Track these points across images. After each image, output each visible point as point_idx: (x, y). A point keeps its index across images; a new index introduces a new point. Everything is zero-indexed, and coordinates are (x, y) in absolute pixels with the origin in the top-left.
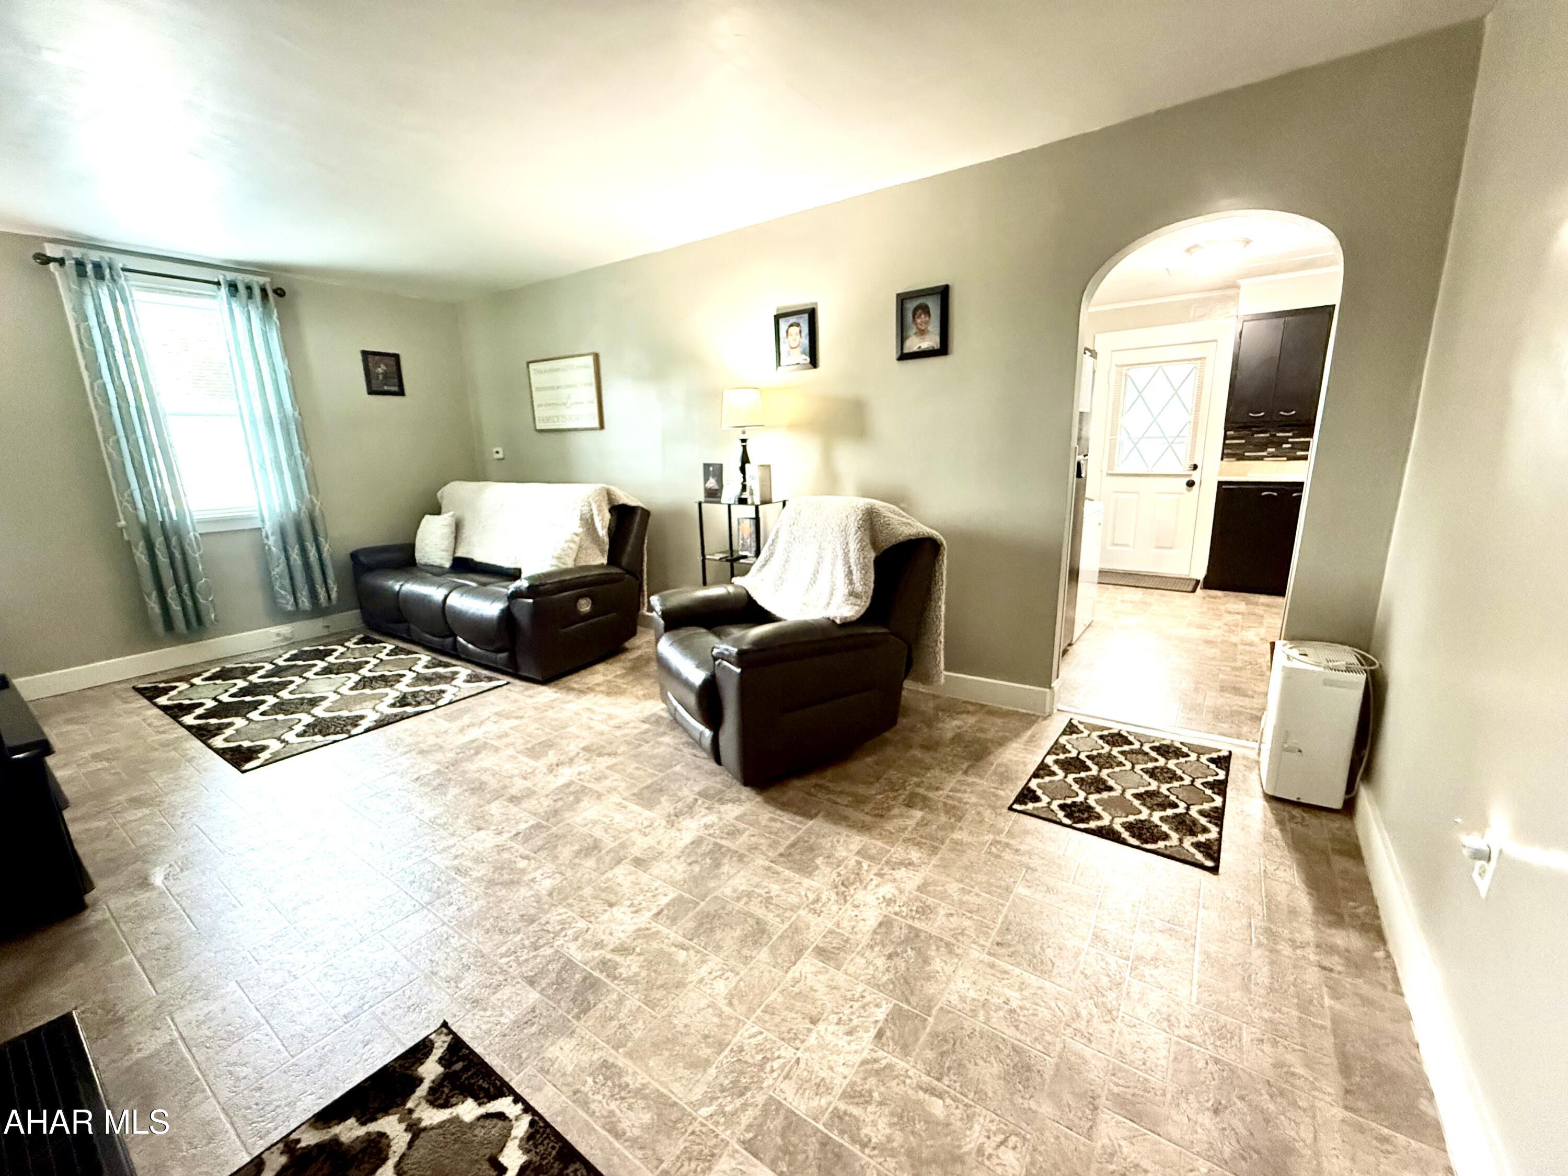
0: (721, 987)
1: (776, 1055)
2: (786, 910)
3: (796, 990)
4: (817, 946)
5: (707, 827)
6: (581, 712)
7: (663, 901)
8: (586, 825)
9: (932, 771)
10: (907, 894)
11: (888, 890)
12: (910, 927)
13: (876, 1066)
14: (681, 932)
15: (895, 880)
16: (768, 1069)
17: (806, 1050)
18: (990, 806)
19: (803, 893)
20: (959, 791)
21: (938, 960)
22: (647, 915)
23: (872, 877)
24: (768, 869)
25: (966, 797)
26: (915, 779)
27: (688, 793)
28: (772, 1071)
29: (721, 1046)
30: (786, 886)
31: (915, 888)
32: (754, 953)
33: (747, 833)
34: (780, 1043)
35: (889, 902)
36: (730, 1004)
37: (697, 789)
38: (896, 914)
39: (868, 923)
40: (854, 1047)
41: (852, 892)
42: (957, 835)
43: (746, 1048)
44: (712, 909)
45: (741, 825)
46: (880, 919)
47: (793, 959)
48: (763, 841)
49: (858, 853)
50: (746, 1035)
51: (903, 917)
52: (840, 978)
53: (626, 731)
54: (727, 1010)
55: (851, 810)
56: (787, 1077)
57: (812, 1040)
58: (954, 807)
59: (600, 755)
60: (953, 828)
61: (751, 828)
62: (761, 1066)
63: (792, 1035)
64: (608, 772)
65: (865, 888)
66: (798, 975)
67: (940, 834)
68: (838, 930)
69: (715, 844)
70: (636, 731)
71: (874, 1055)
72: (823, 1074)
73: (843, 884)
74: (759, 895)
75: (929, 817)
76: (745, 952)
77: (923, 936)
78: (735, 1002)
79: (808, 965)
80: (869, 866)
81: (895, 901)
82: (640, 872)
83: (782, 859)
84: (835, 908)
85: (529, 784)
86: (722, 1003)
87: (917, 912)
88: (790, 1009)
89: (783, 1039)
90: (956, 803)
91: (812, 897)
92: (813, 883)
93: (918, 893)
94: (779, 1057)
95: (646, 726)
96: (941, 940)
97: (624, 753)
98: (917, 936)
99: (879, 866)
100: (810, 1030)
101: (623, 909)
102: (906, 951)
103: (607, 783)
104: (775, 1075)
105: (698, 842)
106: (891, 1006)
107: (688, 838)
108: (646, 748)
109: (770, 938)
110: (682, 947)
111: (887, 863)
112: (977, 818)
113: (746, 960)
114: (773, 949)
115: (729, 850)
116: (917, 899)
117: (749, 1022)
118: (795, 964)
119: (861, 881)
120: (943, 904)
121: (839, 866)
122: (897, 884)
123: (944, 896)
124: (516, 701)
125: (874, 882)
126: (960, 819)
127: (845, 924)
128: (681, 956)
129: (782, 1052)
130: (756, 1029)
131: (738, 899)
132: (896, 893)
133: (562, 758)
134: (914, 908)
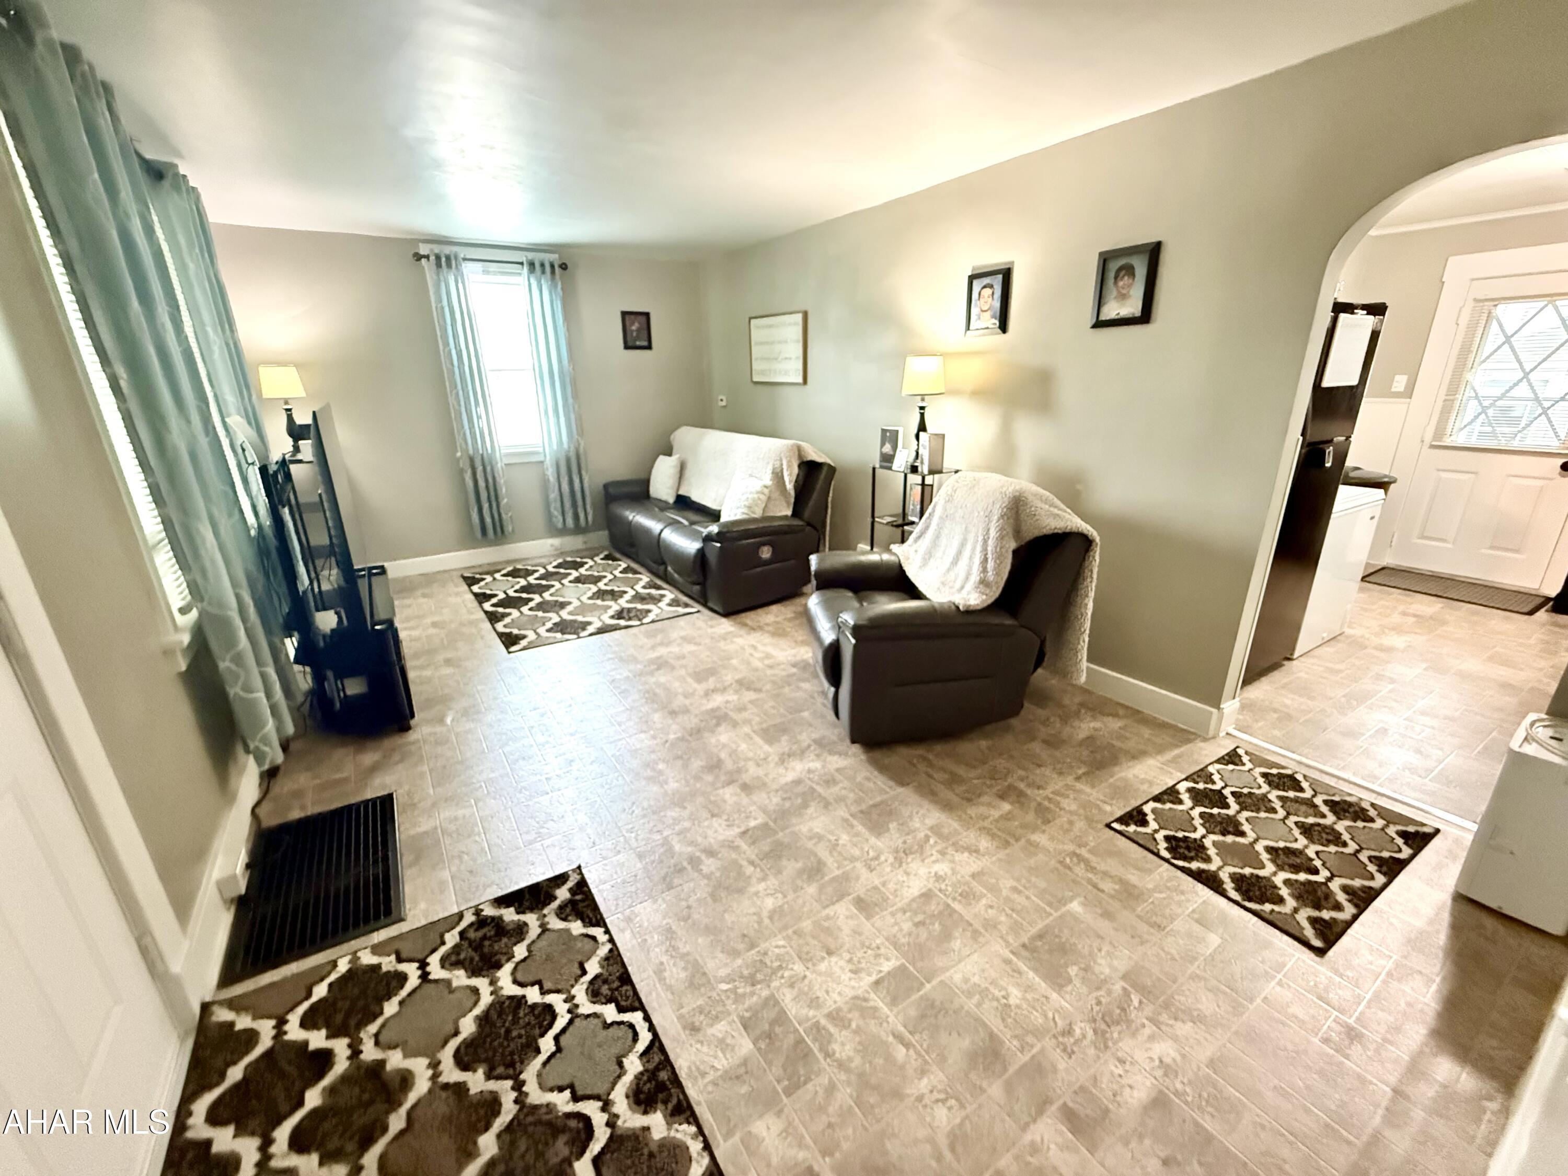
0: (770, 903)
1: (790, 966)
2: (845, 859)
3: (826, 924)
4: (858, 896)
5: (809, 771)
6: (746, 647)
7: (752, 823)
8: (717, 746)
9: (1043, 769)
10: (959, 877)
11: (942, 868)
12: (948, 905)
13: (864, 1004)
14: (756, 851)
15: (953, 862)
16: (779, 974)
17: (814, 972)
18: (1087, 818)
19: (866, 849)
20: (1062, 795)
21: (959, 941)
22: (737, 831)
23: (934, 852)
24: (846, 820)
25: (1065, 803)
26: (1021, 773)
27: (805, 738)
28: (782, 977)
29: (752, 946)
30: (855, 839)
31: (970, 873)
32: (805, 886)
33: (841, 785)
34: (796, 959)
35: (938, 878)
36: (771, 918)
37: (815, 736)
38: (940, 890)
39: (911, 891)
40: (853, 983)
41: (909, 860)
42: (1036, 837)
43: (770, 953)
44: (786, 840)
45: (838, 777)
46: (924, 890)
47: (835, 899)
48: (851, 795)
49: (931, 829)
50: (774, 944)
51: (945, 895)
52: (867, 926)
53: (776, 671)
54: (767, 921)
55: (943, 787)
56: (792, 986)
57: (823, 967)
58: (1047, 809)
59: (748, 689)
60: (1035, 829)
61: (846, 782)
62: (774, 972)
63: (808, 957)
64: (750, 706)
65: (923, 861)
66: (832, 914)
67: (1020, 831)
68: (882, 889)
69: (811, 788)
70: (784, 673)
71: (866, 995)
72: (819, 994)
73: (904, 852)
74: (830, 841)
75: (1017, 812)
76: (799, 882)
77: (955, 916)
78: (776, 918)
79: (843, 910)
80: (936, 842)
81: (944, 880)
82: (743, 795)
83: (861, 815)
84: (888, 869)
85: (687, 702)
86: (765, 914)
87: (961, 895)
88: (814, 937)
89: (800, 958)
90: (1052, 806)
91: (872, 854)
92: (879, 843)
93: (970, 879)
94: (792, 969)
95: (794, 670)
96: (971, 925)
97: (767, 691)
98: (950, 915)
99: (944, 845)
100: (823, 958)
101: (720, 821)
102: (934, 924)
103: (745, 715)
104: (783, 981)
105: (798, 782)
106: (898, 963)
107: (790, 777)
108: (786, 690)
109: (822, 878)
110: (752, 863)
111: (953, 844)
112: (1066, 826)
113: (796, 889)
114: (821, 889)
115: (820, 795)
116: (967, 883)
117: (780, 937)
118: (833, 904)
119: (922, 854)
120: (989, 895)
121: (908, 834)
122: (953, 865)
123: (994, 890)
124: (700, 629)
125: (933, 858)
126: (1047, 822)
127: (891, 886)
128: (749, 870)
129: (796, 967)
130: (782, 943)
131: (811, 838)
132: (949, 872)
133: (718, 686)
134: (960, 891)
